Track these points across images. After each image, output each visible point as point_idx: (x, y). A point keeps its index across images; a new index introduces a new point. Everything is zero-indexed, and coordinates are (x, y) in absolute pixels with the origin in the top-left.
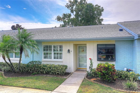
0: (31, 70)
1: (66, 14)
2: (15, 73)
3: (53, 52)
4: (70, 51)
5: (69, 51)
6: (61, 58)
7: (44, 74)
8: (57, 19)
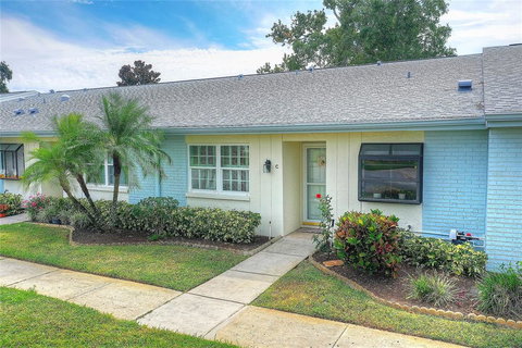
0: (150, 226)
1: (306, 14)
2: (103, 232)
3: (219, 169)
4: (273, 164)
5: (268, 164)
6: (244, 188)
7: (187, 238)
8: (273, 35)
